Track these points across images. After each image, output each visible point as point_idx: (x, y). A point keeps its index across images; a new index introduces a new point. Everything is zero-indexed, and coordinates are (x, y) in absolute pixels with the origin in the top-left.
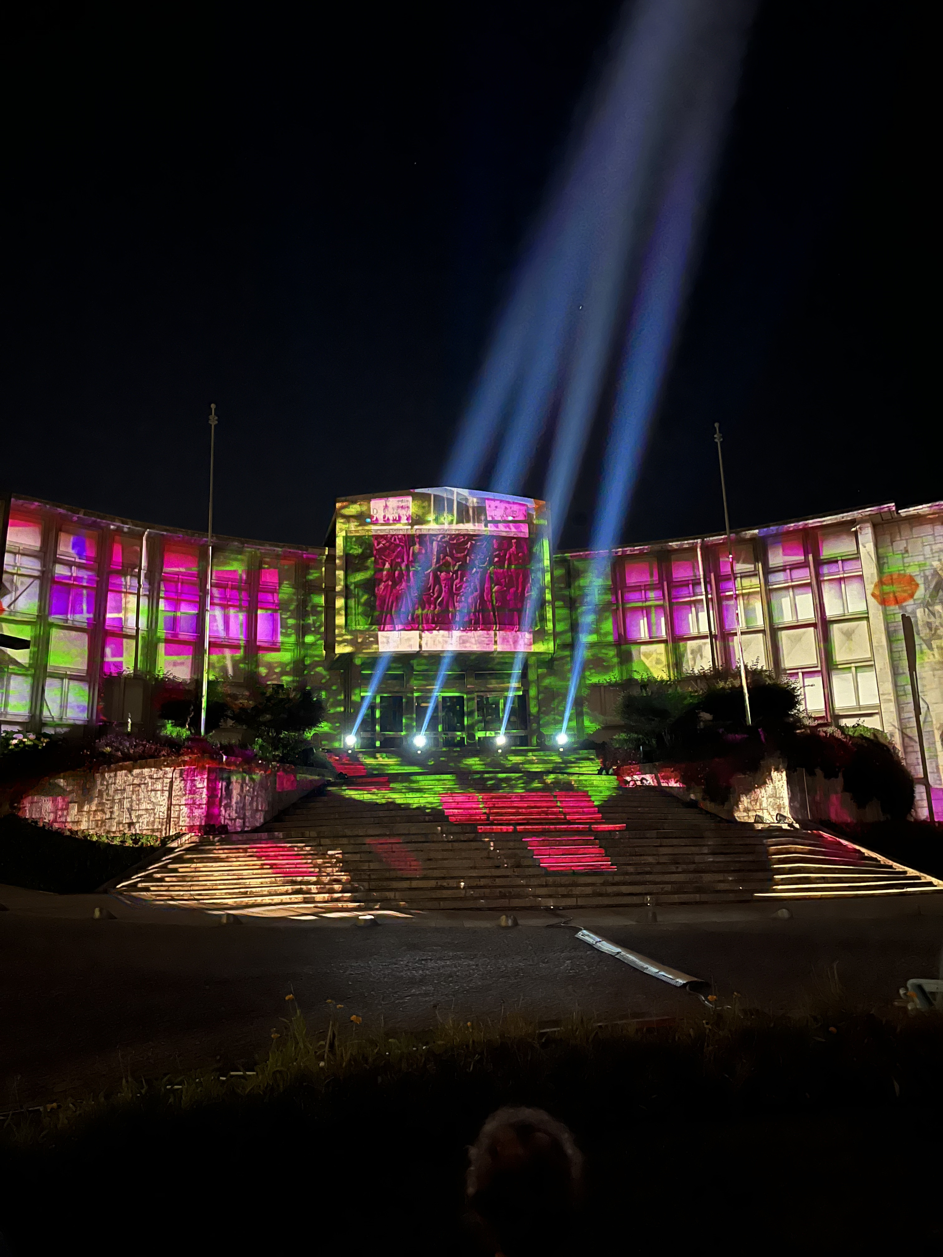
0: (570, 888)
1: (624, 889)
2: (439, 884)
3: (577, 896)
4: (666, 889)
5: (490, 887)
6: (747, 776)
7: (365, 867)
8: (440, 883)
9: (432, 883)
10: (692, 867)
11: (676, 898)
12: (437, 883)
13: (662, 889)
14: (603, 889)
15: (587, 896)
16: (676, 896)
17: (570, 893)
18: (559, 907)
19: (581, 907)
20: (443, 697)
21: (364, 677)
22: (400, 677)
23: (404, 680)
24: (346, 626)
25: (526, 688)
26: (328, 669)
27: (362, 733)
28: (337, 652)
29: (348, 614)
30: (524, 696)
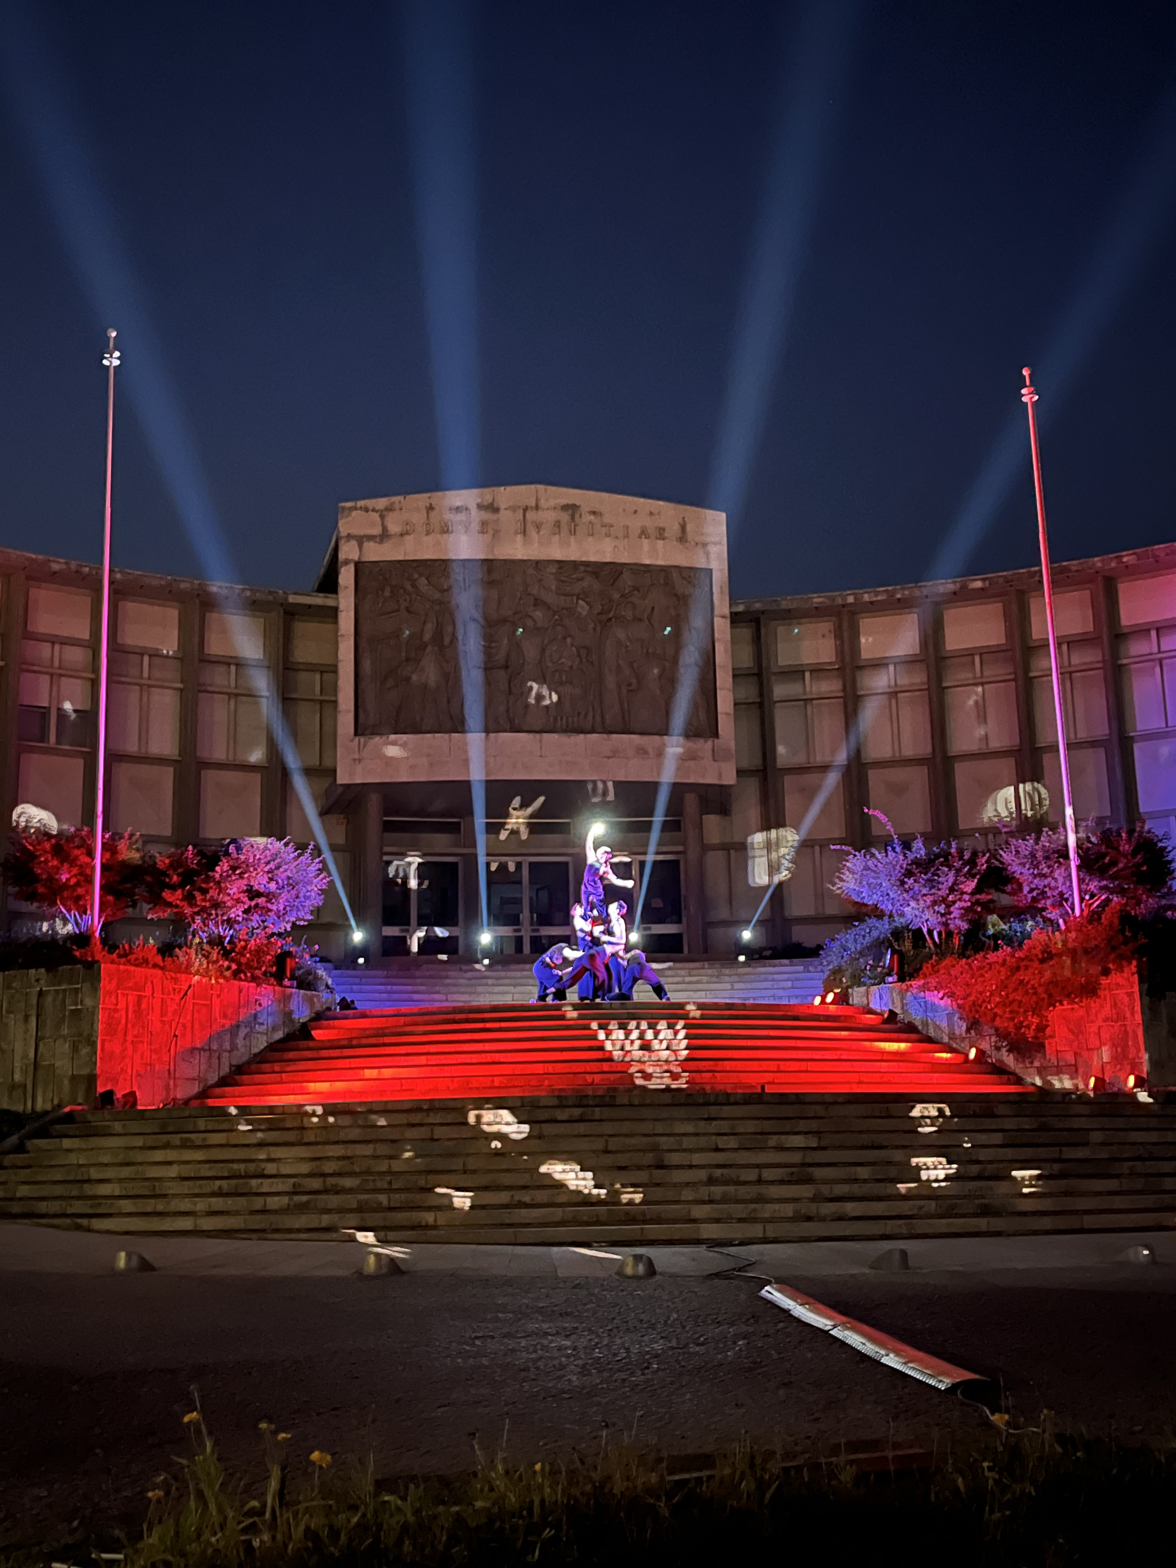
0: (753, 1206)
1: (851, 1208)
3: (765, 1221)
6: (1076, 1006)
7: (382, 1166)
9: (503, 1197)
11: (942, 1225)
14: (812, 1209)
15: (783, 1219)
16: (944, 1221)
17: (752, 1215)
18: (734, 1240)
19: (773, 1241)
20: (531, 864)
21: (388, 827)
22: (454, 828)
23: (460, 833)
24: (356, 734)
25: (680, 848)
26: (323, 813)
27: (384, 928)
28: (340, 781)
29: (361, 711)
30: (676, 863)
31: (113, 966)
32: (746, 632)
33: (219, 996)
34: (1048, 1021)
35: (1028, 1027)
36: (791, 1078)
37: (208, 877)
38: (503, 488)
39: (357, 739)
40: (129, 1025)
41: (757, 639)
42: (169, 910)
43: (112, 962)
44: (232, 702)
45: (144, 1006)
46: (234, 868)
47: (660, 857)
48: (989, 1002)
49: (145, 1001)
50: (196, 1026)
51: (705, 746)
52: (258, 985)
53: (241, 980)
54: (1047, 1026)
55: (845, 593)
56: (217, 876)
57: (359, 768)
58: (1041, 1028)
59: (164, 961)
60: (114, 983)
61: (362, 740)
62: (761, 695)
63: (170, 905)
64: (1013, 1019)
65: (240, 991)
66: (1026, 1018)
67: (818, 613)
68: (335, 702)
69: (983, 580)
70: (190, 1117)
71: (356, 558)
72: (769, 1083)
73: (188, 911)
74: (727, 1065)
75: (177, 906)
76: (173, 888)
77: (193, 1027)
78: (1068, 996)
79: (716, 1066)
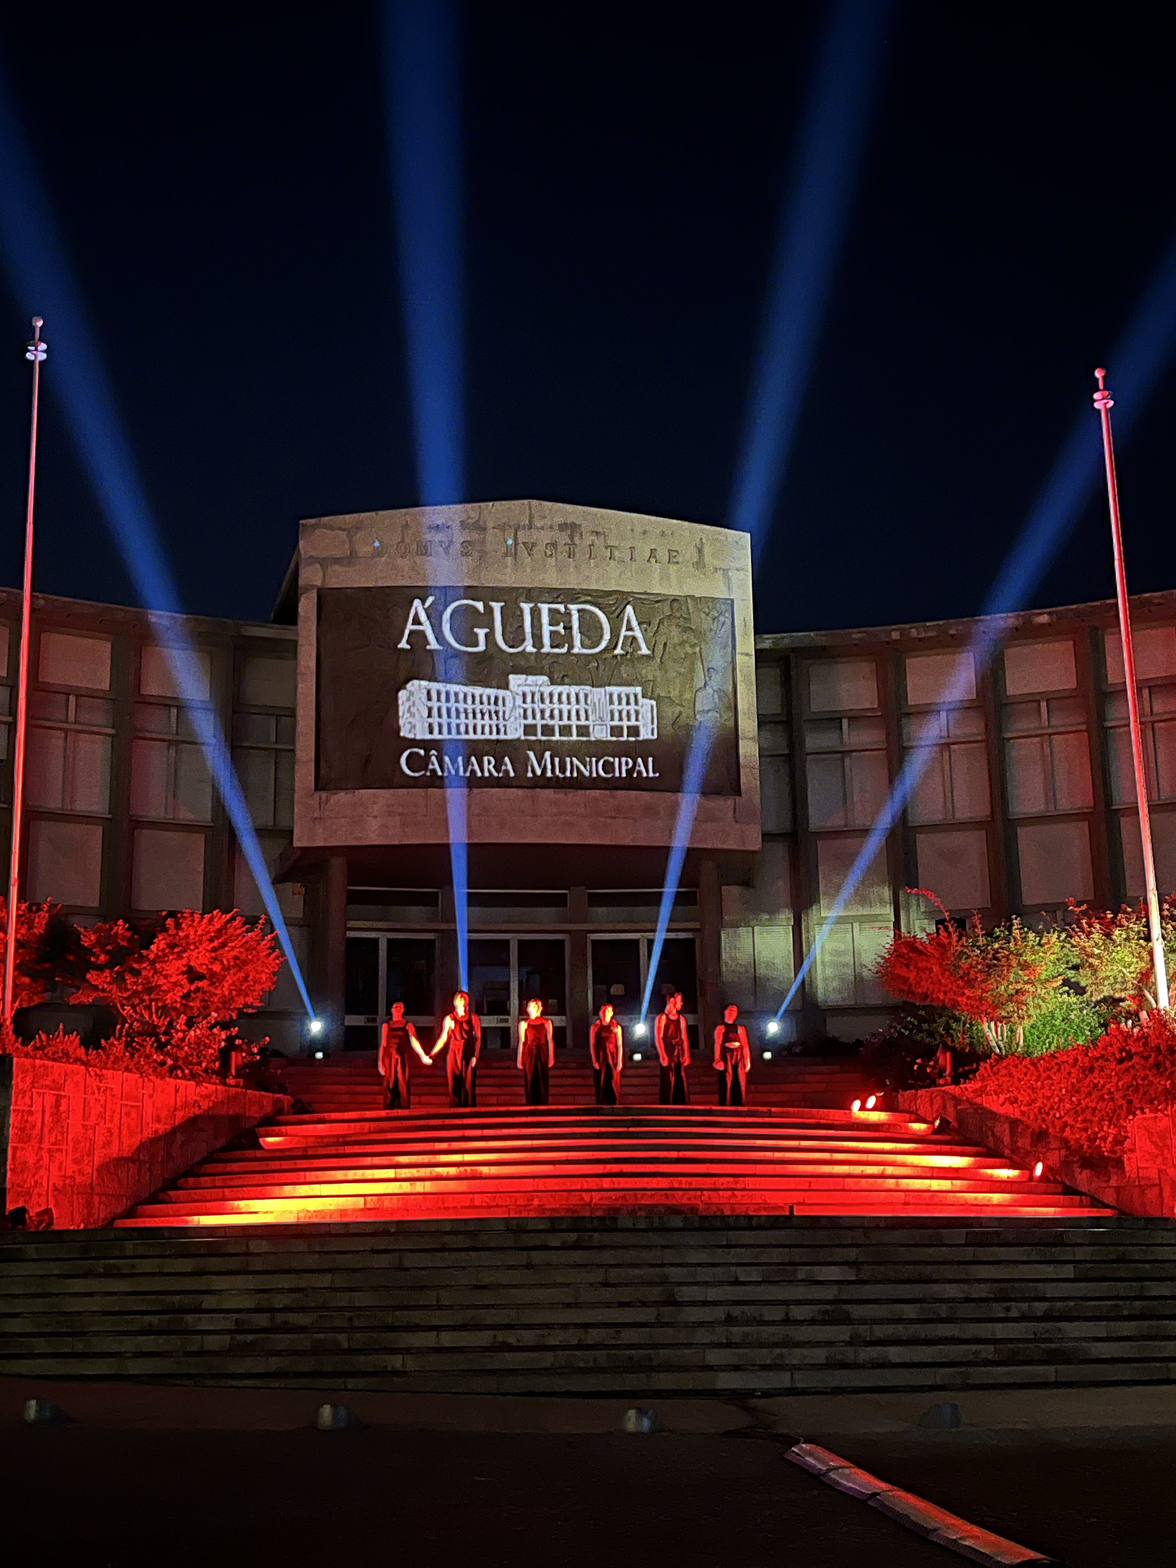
0: (778, 1351)
1: (894, 1353)
2: (500, 1339)
3: (793, 1368)
4: (984, 1355)
5: (606, 1347)
6: (1159, 1114)
7: (342, 1300)
8: (501, 1336)
9: (484, 1338)
10: (1040, 1308)
11: (1001, 1373)
12: (495, 1337)
13: (976, 1353)
14: (850, 1354)
15: (814, 1367)
16: (1004, 1369)
17: (778, 1361)
18: (755, 1390)
19: (803, 1392)
20: (521, 943)
21: (353, 898)
22: (430, 900)
23: (437, 905)
24: (317, 789)
25: (697, 925)
26: (277, 881)
27: (347, 1017)
28: (297, 844)
29: (323, 764)
30: (690, 942)
31: (28, 1062)
32: (773, 673)
33: (151, 1096)
34: (1126, 1132)
35: (1104, 1139)
36: (824, 1198)
37: (141, 955)
38: (490, 504)
39: (318, 793)
40: (46, 1130)
41: (786, 681)
42: (95, 994)
43: (27, 1055)
44: (172, 751)
45: (62, 1108)
46: (172, 946)
47: (672, 935)
48: (1058, 1108)
49: (64, 1102)
50: (125, 1132)
51: (724, 805)
52: (197, 1084)
53: (177, 1077)
54: (1126, 1138)
55: (889, 628)
56: (152, 956)
57: (319, 829)
58: (1119, 1141)
59: (87, 1054)
60: (29, 1080)
61: (324, 795)
62: (791, 745)
63: (95, 988)
64: (1086, 1130)
65: (177, 1091)
66: (1101, 1129)
67: (856, 652)
68: (293, 751)
69: (1049, 614)
70: (117, 1239)
71: (319, 583)
72: (798, 1204)
73: (116, 993)
74: (750, 1182)
75: (104, 990)
76: (100, 968)
77: (120, 1133)
78: (1151, 1102)
79: (736, 1183)
